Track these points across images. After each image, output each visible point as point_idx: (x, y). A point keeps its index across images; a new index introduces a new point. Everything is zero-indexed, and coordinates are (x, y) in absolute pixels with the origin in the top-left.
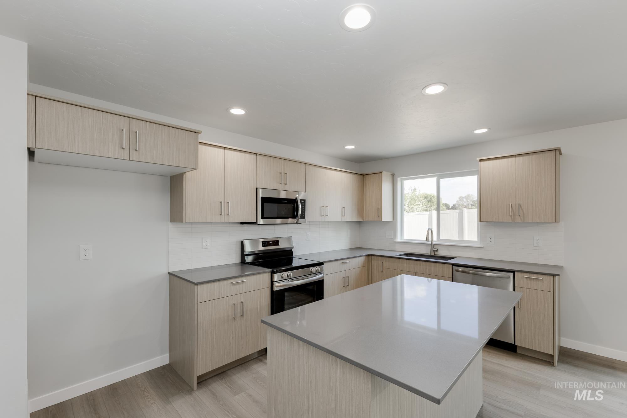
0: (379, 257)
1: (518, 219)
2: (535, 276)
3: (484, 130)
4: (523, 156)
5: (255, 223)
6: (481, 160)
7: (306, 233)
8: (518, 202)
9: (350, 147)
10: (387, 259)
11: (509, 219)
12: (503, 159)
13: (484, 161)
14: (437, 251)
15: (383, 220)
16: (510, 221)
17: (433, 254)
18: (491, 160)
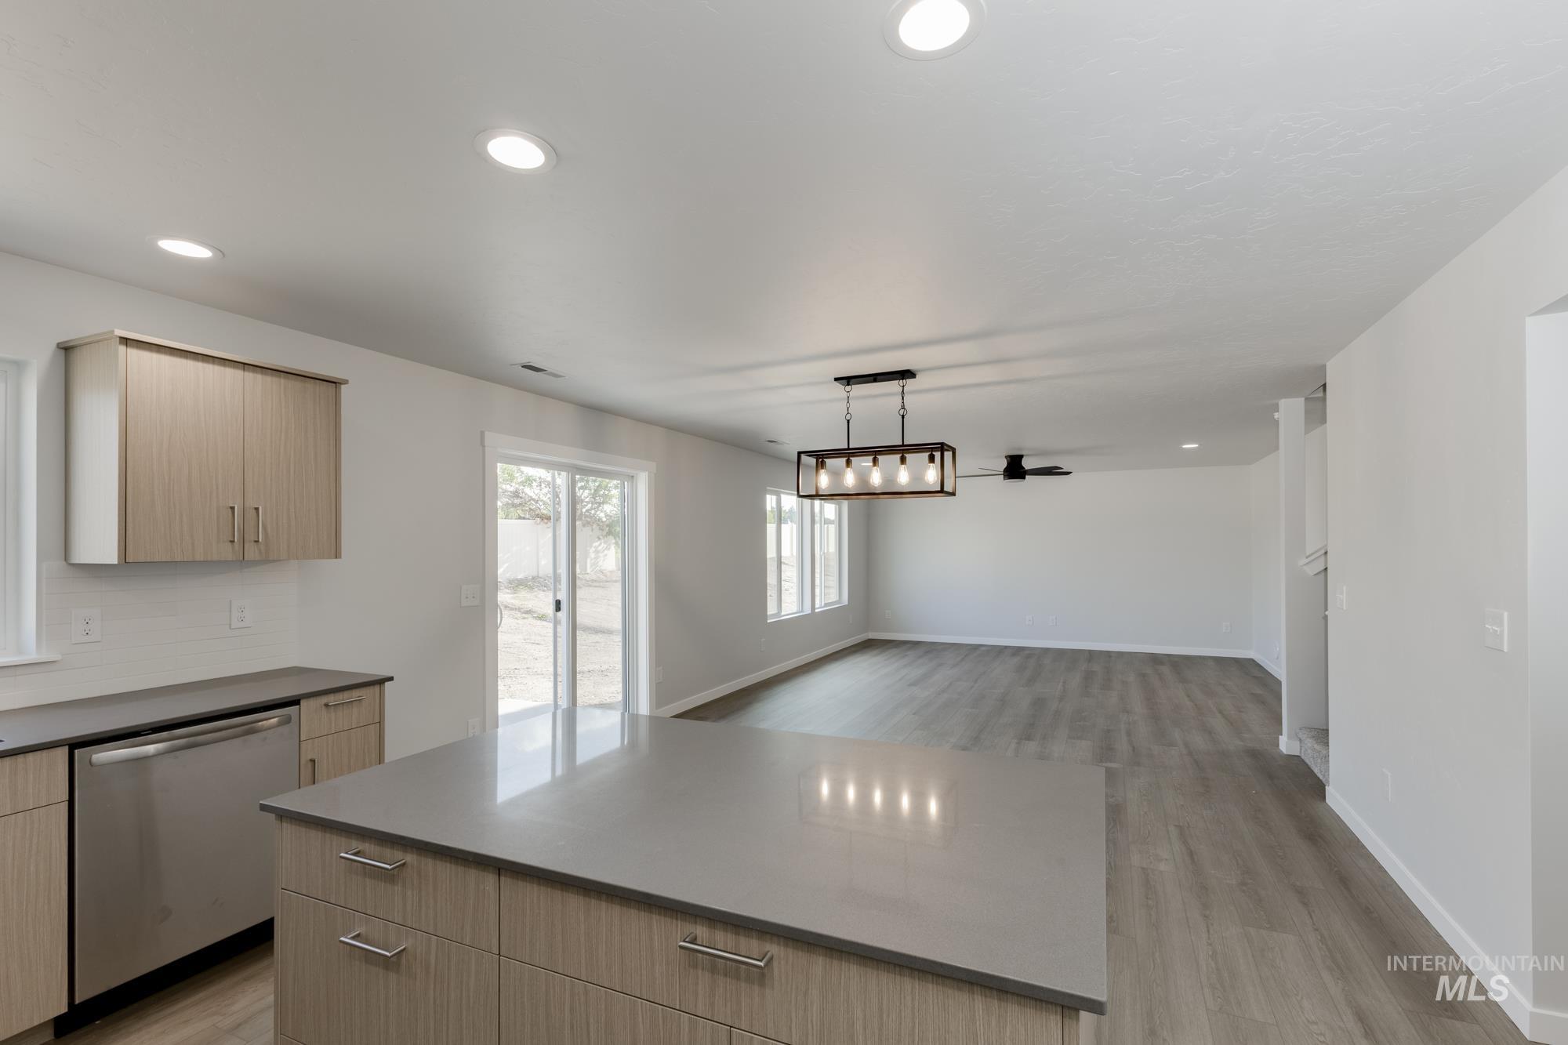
1: (252, 552)
3: (202, 253)
4: (266, 374)
6: (125, 341)
8: (251, 503)
11: (227, 552)
12: (208, 362)
13: (138, 348)
16: (230, 557)
18: (165, 353)
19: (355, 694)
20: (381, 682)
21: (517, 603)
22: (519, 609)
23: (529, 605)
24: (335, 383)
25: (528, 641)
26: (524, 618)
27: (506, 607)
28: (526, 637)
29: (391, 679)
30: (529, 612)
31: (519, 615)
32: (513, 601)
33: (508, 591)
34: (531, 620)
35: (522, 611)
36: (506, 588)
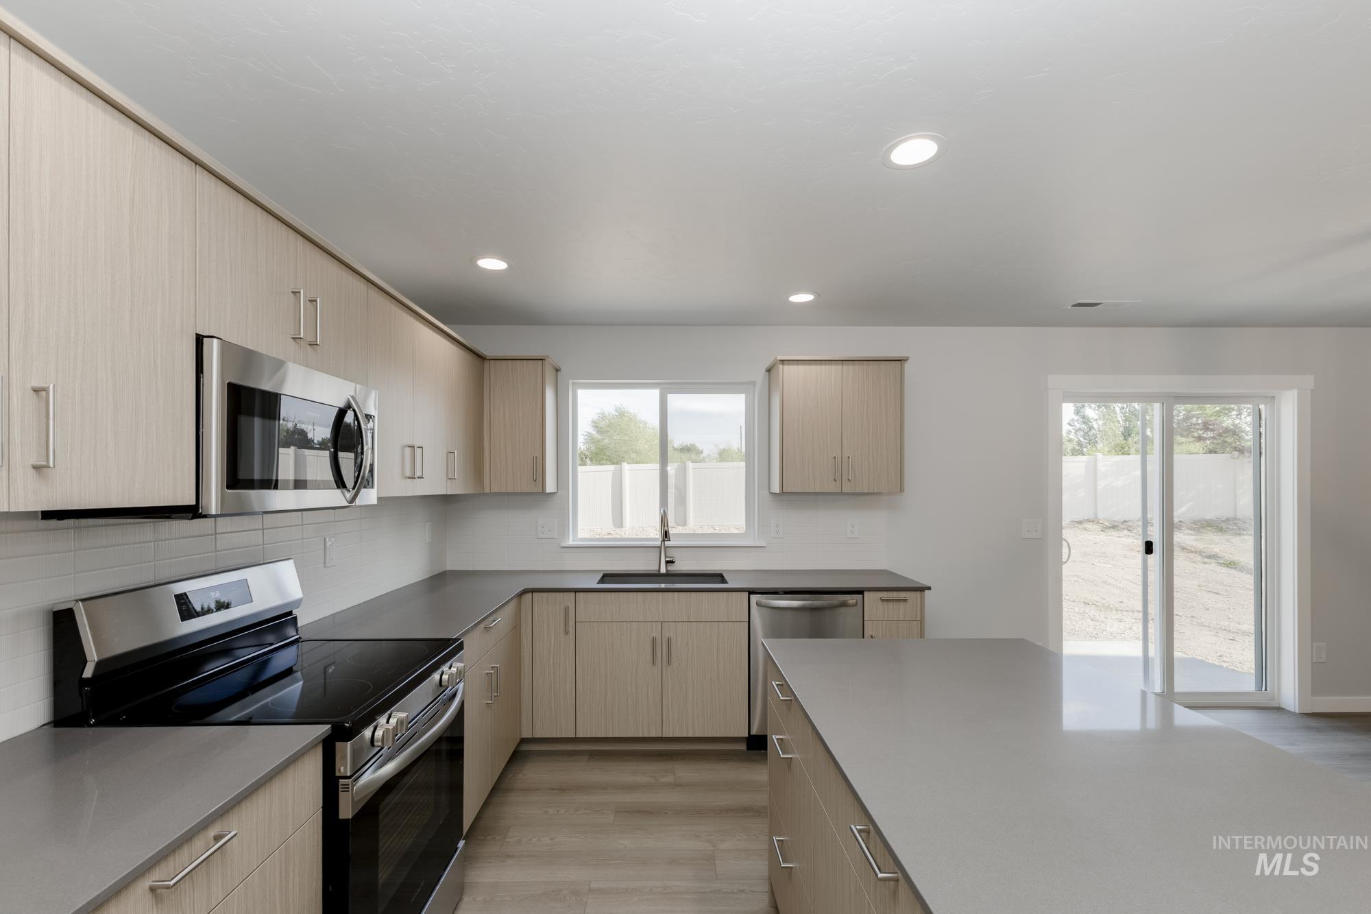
0: (558, 594)
1: (848, 487)
2: (895, 595)
5: (193, 512)
7: (325, 539)
9: (492, 264)
10: (581, 595)
11: (830, 486)
14: (672, 562)
15: (547, 492)
16: (833, 490)
17: (663, 570)
19: (902, 595)
20: (923, 589)
21: (1200, 545)
22: (1200, 553)
23: (1216, 549)
24: (901, 361)
25: (1203, 588)
26: (1205, 563)
27: (1183, 549)
28: (1202, 584)
29: (929, 588)
30: (1214, 557)
31: (1199, 558)
32: (1194, 544)
33: (1190, 532)
34: (1213, 566)
35: (1204, 555)
36: (1188, 529)
